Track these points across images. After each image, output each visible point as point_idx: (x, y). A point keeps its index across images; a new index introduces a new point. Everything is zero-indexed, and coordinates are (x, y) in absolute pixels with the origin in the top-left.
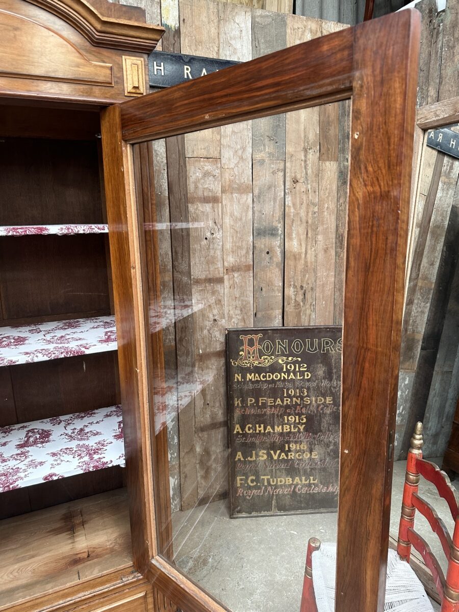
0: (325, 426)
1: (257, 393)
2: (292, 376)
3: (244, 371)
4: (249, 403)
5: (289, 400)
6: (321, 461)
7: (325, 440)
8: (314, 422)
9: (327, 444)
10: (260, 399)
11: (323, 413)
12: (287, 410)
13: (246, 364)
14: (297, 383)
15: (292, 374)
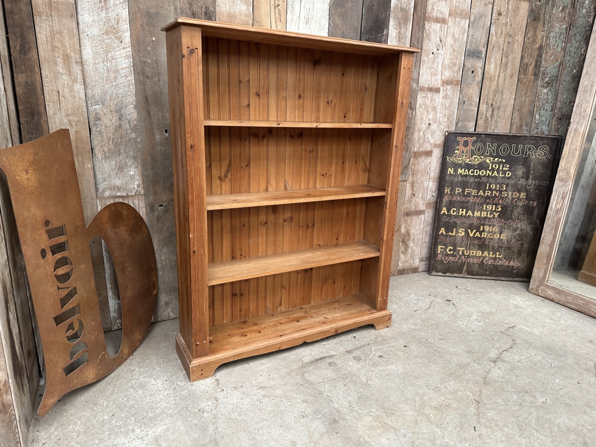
0: (516, 215)
1: (464, 185)
2: (495, 173)
3: (456, 166)
4: (457, 191)
5: (490, 192)
6: (507, 241)
7: (514, 226)
8: (507, 212)
9: (515, 229)
10: (466, 189)
11: (516, 205)
12: (487, 200)
13: (459, 160)
14: (499, 180)
15: (495, 172)
